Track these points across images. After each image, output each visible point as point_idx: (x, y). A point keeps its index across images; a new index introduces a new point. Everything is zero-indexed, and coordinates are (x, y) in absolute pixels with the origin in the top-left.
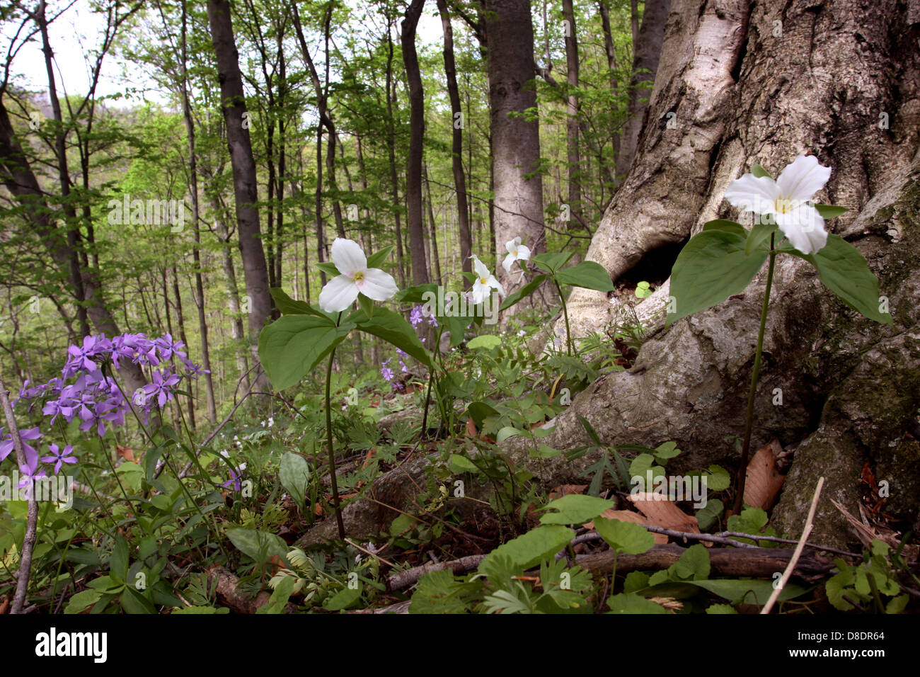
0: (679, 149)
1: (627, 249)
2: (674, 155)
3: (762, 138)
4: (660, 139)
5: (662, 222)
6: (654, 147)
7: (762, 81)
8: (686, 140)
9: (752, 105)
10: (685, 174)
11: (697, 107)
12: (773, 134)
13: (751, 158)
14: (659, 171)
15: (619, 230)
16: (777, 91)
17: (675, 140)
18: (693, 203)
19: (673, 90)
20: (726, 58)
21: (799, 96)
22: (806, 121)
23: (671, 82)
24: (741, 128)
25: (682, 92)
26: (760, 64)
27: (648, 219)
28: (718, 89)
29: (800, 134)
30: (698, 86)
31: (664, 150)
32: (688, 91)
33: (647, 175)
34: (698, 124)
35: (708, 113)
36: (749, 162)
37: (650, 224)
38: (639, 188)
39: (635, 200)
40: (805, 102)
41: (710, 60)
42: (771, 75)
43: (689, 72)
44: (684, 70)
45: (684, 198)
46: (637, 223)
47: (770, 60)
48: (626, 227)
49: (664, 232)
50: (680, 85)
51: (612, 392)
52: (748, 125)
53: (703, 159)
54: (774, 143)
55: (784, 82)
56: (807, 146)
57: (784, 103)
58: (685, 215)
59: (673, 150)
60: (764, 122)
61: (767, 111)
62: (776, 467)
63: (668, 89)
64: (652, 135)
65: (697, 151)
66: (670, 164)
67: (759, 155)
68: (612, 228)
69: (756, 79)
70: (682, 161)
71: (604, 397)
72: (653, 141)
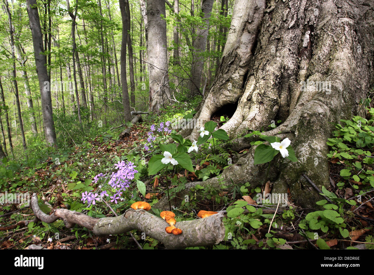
0: (234, 74)
1: (217, 105)
2: (233, 76)
3: (261, 78)
4: (229, 70)
5: (229, 97)
6: (226, 73)
7: (262, 59)
8: (237, 72)
9: (259, 66)
10: (236, 83)
11: (241, 61)
12: (264, 77)
13: (258, 84)
14: (228, 81)
15: (215, 99)
16: (266, 64)
17: (233, 71)
18: (238, 92)
19: (233, 55)
20: (250, 46)
21: (272, 66)
22: (274, 74)
23: (232, 52)
24: (255, 73)
25: (236, 56)
26: (261, 53)
27: (224, 96)
28: (247, 56)
29: (272, 77)
30: (241, 54)
31: (230, 74)
32: (238, 56)
33: (224, 82)
34: (240, 67)
35: (244, 64)
36: (257, 85)
37: (225, 98)
38: (221, 85)
39: (220, 89)
40: (274, 68)
41: (245, 46)
42: (264, 58)
43: (238, 49)
44: (237, 48)
45: (236, 90)
46: (221, 97)
47: (264, 53)
48: (217, 98)
49: (229, 101)
50: (236, 53)
51: (234, 170)
52: (257, 73)
53: (242, 78)
54: (264, 80)
55: (268, 61)
56: (274, 81)
57: (268, 68)
58: (236, 96)
59: (232, 74)
60: (262, 73)
61: (263, 70)
62: (269, 187)
63: (232, 54)
64: (226, 68)
65: (240, 75)
66: (232, 79)
67: (260, 83)
68: (213, 98)
69: (260, 58)
70: (235, 78)
71: (232, 172)
72: (226, 71)
